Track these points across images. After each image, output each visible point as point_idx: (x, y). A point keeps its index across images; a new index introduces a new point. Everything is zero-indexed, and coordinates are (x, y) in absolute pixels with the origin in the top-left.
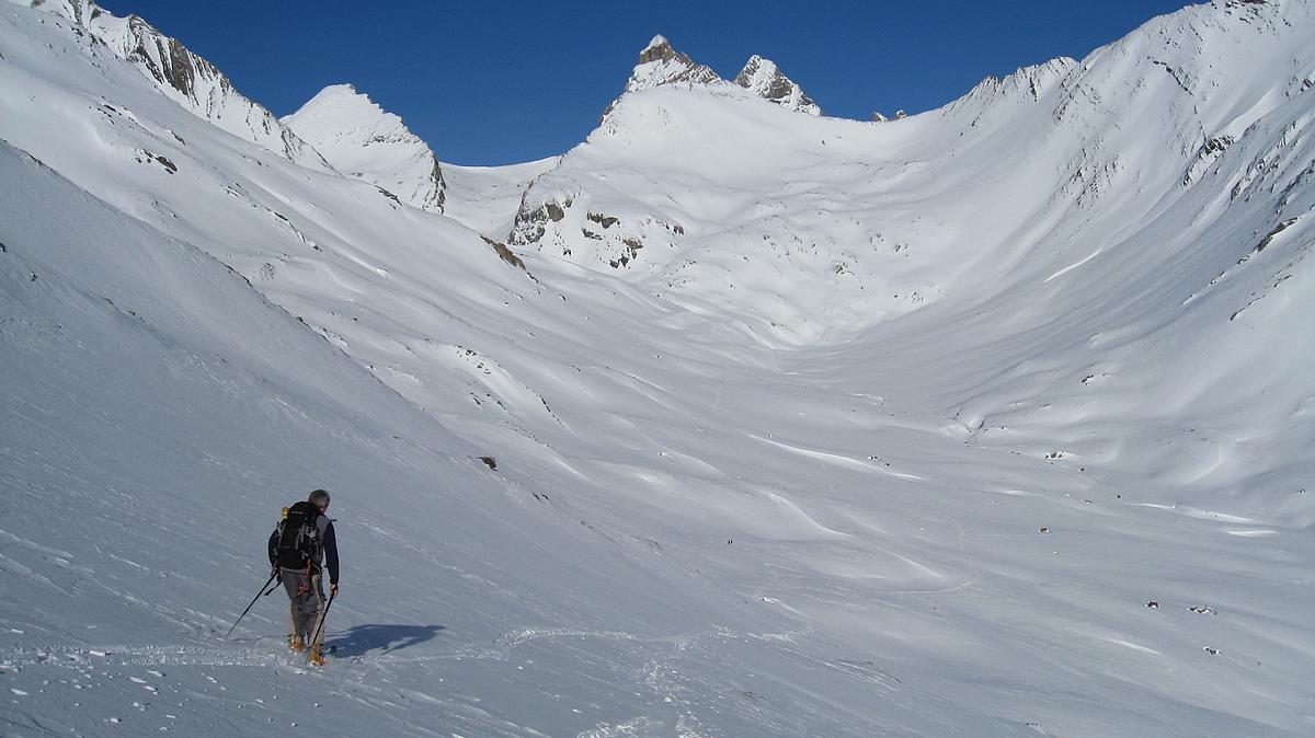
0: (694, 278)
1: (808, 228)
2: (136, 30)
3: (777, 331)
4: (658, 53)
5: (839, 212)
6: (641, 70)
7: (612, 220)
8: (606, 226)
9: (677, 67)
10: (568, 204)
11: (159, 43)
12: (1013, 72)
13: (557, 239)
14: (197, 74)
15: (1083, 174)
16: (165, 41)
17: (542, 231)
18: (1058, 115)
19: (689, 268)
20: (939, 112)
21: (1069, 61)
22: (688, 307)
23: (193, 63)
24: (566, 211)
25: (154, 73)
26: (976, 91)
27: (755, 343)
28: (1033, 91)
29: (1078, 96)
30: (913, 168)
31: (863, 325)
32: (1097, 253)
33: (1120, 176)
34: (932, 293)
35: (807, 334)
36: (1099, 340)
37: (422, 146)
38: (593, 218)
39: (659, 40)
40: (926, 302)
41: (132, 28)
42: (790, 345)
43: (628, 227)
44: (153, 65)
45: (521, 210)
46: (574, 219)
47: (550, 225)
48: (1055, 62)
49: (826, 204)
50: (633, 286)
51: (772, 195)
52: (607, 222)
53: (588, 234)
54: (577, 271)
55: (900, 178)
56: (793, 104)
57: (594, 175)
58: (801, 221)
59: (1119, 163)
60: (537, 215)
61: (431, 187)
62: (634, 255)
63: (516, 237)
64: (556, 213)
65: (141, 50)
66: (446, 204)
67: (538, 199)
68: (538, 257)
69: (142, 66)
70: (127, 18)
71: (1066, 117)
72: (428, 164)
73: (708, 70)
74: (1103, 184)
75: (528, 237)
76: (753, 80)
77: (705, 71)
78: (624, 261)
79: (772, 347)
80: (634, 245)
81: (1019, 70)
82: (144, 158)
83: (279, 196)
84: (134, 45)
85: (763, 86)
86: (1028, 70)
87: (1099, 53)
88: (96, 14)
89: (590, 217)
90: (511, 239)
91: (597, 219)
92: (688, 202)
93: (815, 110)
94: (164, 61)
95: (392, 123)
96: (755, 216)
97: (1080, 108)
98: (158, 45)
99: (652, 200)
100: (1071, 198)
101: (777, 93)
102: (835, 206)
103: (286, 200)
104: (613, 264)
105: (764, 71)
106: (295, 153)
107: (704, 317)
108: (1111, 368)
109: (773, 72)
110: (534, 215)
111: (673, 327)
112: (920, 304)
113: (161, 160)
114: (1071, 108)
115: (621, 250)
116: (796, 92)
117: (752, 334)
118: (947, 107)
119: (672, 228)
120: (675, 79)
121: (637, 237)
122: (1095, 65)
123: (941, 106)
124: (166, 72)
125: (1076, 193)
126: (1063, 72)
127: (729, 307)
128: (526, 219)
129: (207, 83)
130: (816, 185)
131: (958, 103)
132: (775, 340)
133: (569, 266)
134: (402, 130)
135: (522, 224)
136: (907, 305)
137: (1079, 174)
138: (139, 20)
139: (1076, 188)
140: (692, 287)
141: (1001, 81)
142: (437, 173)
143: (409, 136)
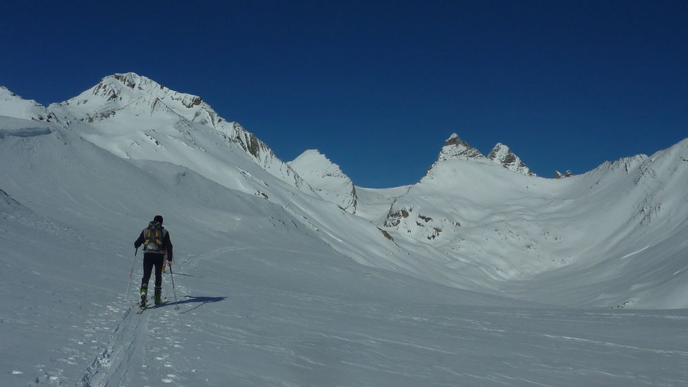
0: (464, 247)
1: (516, 227)
2: (237, 128)
3: (499, 272)
4: (454, 141)
5: (531, 220)
6: (446, 149)
7: (430, 219)
8: (426, 221)
9: (462, 148)
10: (411, 210)
11: (246, 135)
12: (618, 159)
13: (405, 225)
14: (261, 149)
15: (645, 210)
16: (248, 134)
17: (399, 222)
18: (636, 182)
19: (462, 242)
20: (583, 175)
21: (644, 156)
22: (460, 259)
23: (259, 144)
24: (410, 213)
25: (243, 147)
26: (601, 167)
27: (488, 277)
28: (626, 170)
29: (646, 174)
30: (567, 202)
31: (538, 272)
32: (646, 247)
33: (662, 213)
34: (570, 260)
35: (512, 274)
36: (634, 287)
37: (347, 179)
38: (421, 217)
39: (454, 135)
40: (567, 264)
41: (235, 127)
42: (504, 279)
43: (436, 222)
44: (243, 144)
45: (390, 212)
46: (413, 217)
47: (402, 219)
48: (638, 156)
49: (526, 217)
50: (437, 249)
51: (500, 211)
52: (427, 220)
53: (418, 224)
54: (413, 241)
55: (561, 206)
56: (516, 167)
57: (423, 197)
58: (513, 224)
59: (662, 207)
60: (397, 214)
61: (351, 198)
62: (438, 234)
63: (388, 224)
64: (405, 214)
65: (238, 138)
66: (357, 206)
67: (398, 207)
68: (397, 233)
69: (239, 144)
70: (232, 123)
71: (640, 183)
72: (350, 187)
73: (476, 150)
74: (653, 216)
75: (393, 224)
76: (498, 154)
77: (474, 151)
78: (434, 237)
79: (495, 278)
80: (438, 230)
81: (621, 159)
82: (257, 193)
83: (301, 208)
84: (235, 135)
85: (502, 157)
86: (625, 159)
87: (658, 154)
88: (220, 121)
89: (420, 217)
90: (385, 224)
91: (423, 218)
92: (463, 212)
93: (526, 170)
94: (247, 143)
95: (335, 168)
96: (492, 220)
97: (646, 180)
98: (246, 136)
99: (447, 210)
100: (637, 221)
101: (509, 160)
102: (529, 218)
103: (304, 210)
104: (428, 238)
105: (503, 150)
106: (300, 184)
107: (467, 264)
108: (636, 300)
109: (507, 151)
110: (396, 214)
111: (454, 268)
112: (564, 265)
113: (263, 194)
114: (643, 179)
115: (433, 232)
116: (518, 160)
117: (488, 274)
118: (587, 174)
119: (455, 223)
120: (461, 154)
121: (439, 226)
122: (656, 159)
123: (584, 173)
124: (248, 147)
125: (641, 219)
126: (641, 161)
127: (478, 260)
128: (392, 216)
129: (265, 153)
130: (522, 207)
131: (592, 172)
132: (497, 276)
133: (410, 238)
134: (339, 172)
135: (390, 218)
136: (558, 264)
137: (643, 210)
138: (237, 124)
139: (641, 217)
140: (462, 250)
141: (612, 163)
142: (354, 192)
143: (342, 174)
